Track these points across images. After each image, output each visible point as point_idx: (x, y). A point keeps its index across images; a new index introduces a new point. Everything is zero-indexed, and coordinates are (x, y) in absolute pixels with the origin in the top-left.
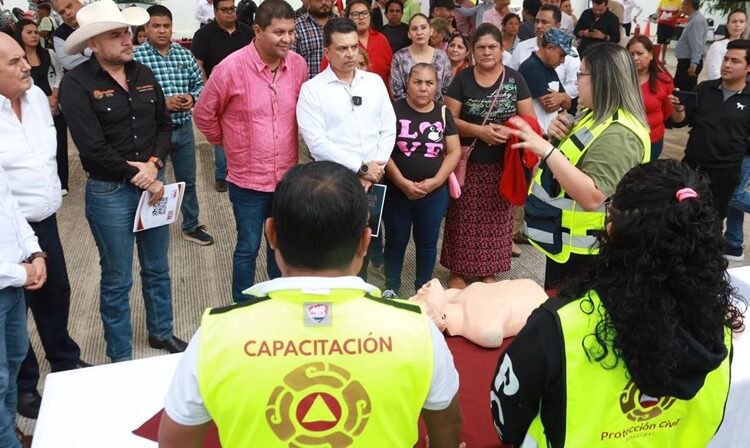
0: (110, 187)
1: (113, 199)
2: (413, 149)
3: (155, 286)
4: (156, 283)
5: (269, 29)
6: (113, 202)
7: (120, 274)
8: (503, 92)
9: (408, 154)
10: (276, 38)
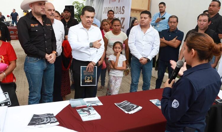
0: (35, 59)
1: (36, 64)
3: (47, 99)
4: (48, 98)
6: (36, 65)
7: (37, 93)
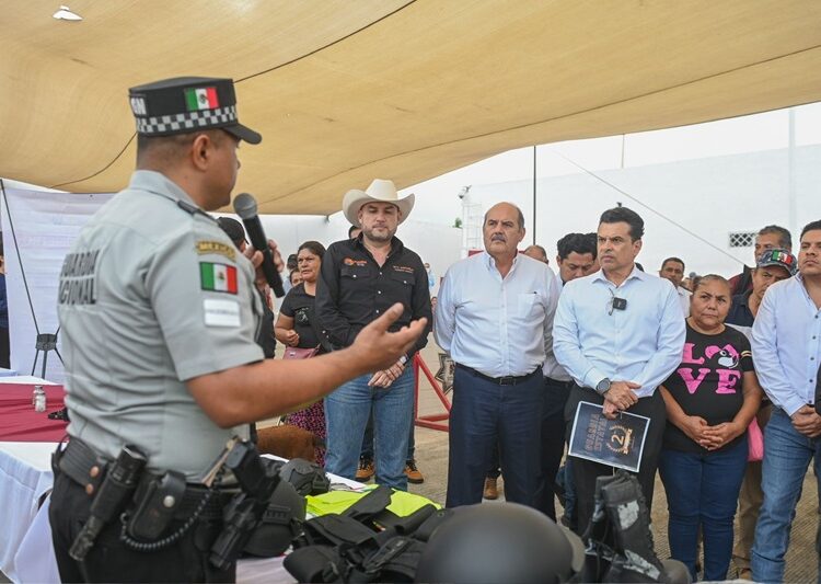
2: (701, 378)
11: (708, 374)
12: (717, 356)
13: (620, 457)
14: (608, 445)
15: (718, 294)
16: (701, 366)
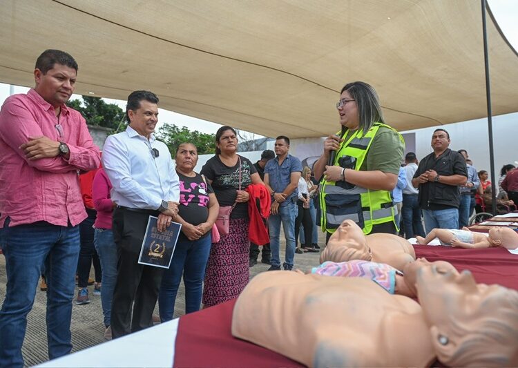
2: (189, 200)
5: (49, 72)
8: (243, 169)
9: (186, 204)
10: (58, 83)
11: (193, 198)
12: (197, 188)
13: (147, 251)
14: (154, 242)
15: (191, 150)
16: (190, 193)
